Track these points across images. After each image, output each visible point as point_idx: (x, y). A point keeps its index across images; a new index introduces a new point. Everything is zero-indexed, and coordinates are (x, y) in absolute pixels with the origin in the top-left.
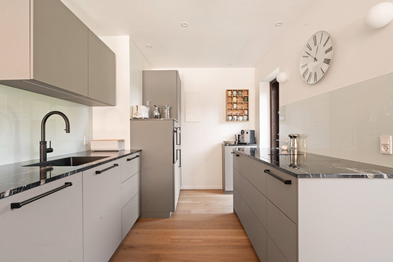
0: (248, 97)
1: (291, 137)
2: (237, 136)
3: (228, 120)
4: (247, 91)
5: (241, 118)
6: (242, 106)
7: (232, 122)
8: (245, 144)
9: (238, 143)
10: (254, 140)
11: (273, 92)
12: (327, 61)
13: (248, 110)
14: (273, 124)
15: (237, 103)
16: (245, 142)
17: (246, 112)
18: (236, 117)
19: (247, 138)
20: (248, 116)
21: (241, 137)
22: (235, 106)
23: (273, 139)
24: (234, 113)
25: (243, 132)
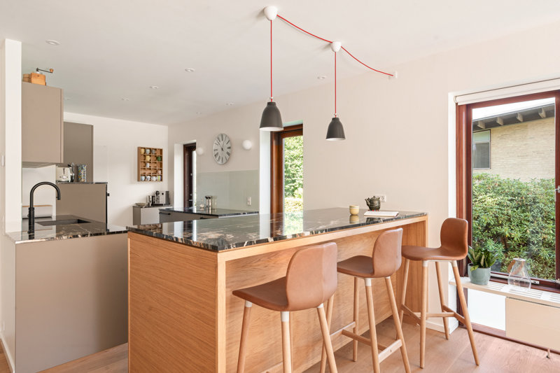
0: (161, 157)
1: (207, 198)
2: (151, 197)
3: (139, 180)
4: (161, 150)
5: (154, 178)
6: (155, 165)
7: (145, 182)
8: (162, 205)
9: (152, 205)
10: (169, 200)
11: (187, 154)
12: (228, 154)
13: (161, 170)
14: (187, 185)
15: (150, 162)
16: (160, 203)
17: (160, 172)
18: (149, 177)
19: (162, 200)
20: (161, 176)
21: (156, 198)
22: (148, 165)
23: (186, 199)
24: (147, 172)
25: (157, 193)
